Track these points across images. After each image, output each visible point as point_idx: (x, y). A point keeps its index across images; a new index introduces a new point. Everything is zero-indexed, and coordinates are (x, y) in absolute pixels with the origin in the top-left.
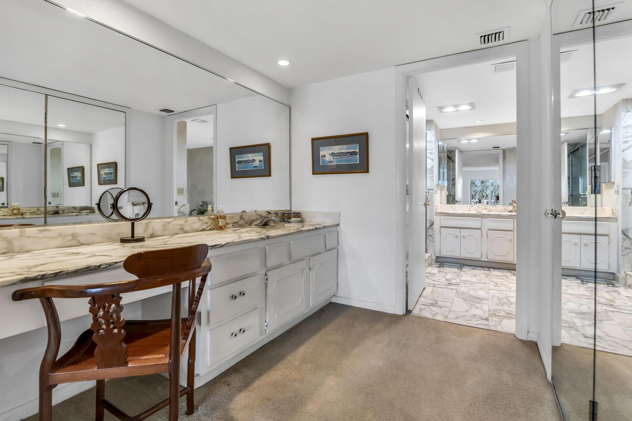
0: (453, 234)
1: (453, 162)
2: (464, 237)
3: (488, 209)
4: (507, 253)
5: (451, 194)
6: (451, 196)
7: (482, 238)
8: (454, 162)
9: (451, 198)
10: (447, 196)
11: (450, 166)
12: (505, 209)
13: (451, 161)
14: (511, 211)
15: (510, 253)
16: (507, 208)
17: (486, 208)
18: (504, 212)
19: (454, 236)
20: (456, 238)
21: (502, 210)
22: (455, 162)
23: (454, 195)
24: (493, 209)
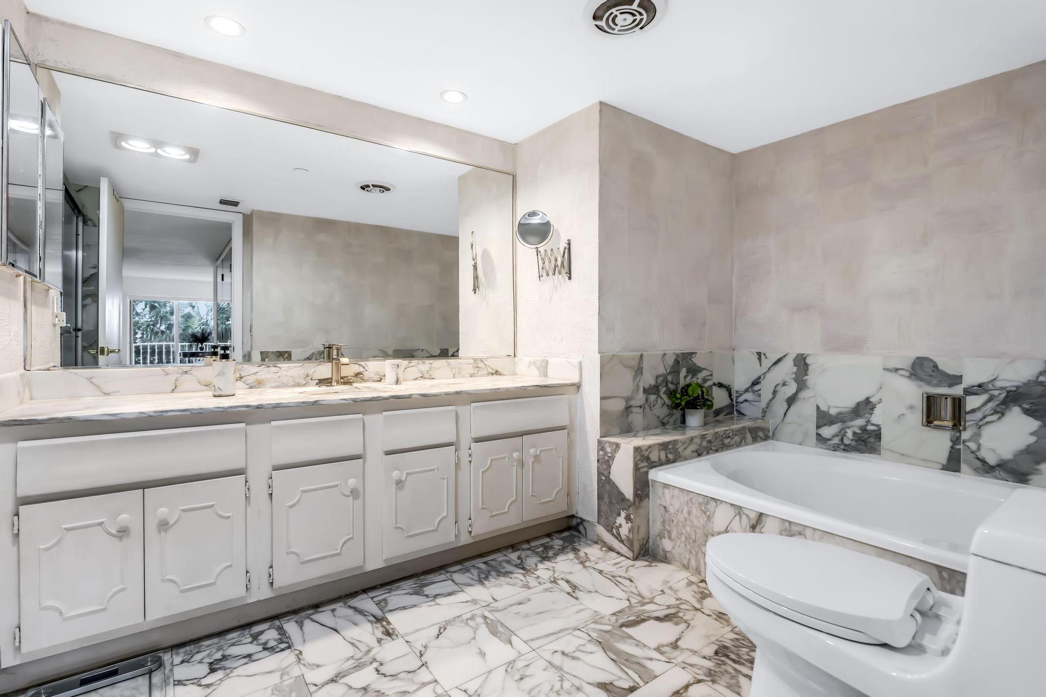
0: (101, 524)
1: (89, 222)
2: (164, 526)
3: (251, 380)
4: (345, 543)
5: (79, 325)
6: (80, 334)
7: (249, 509)
8: (91, 222)
9: (80, 339)
10: (64, 332)
11: (77, 235)
12: (307, 376)
13: (80, 219)
14: (325, 380)
15: (351, 538)
16: (313, 370)
17: (243, 374)
18: (304, 385)
19: (113, 535)
20: (121, 538)
21: (298, 380)
22: (96, 225)
23: (91, 328)
24: (268, 376)
